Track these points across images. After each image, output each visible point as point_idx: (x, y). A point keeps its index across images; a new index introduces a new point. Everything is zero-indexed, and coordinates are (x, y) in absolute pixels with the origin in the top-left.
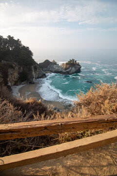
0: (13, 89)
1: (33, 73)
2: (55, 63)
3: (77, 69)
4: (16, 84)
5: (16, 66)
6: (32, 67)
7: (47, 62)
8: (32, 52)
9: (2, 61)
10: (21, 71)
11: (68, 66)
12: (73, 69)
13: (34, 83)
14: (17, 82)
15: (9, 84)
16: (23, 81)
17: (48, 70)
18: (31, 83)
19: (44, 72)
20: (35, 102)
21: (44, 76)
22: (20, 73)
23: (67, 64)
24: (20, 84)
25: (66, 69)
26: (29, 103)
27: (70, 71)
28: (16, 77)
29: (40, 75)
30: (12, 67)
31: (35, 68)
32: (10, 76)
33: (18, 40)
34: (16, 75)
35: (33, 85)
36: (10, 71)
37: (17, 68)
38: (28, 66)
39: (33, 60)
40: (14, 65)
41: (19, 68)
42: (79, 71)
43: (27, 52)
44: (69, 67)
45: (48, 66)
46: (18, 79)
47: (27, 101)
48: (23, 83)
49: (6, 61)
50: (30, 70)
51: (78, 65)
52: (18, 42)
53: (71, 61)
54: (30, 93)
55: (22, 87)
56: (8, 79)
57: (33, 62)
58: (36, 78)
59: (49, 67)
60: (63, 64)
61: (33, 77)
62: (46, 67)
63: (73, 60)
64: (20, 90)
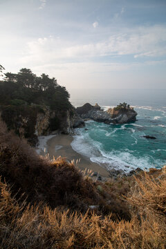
0: (40, 140)
1: (68, 120)
2: (98, 108)
3: (131, 116)
4: (44, 134)
5: (47, 110)
6: (68, 111)
7: (87, 107)
8: (69, 93)
9: (32, 104)
10: (52, 117)
11: (117, 112)
12: (125, 116)
13: (67, 134)
14: (46, 131)
15: (36, 133)
16: (53, 130)
17: (88, 117)
18: (64, 133)
19: (83, 120)
20: (64, 164)
21: (82, 124)
22: (51, 120)
23: (115, 109)
24: (50, 134)
25: (114, 116)
26: (55, 166)
27: (120, 119)
28: (45, 125)
29: (77, 124)
30: (42, 111)
31: (71, 114)
32: (38, 123)
33: (54, 78)
34: (46, 122)
35: (65, 137)
36: (39, 116)
37: (48, 113)
38: (62, 111)
39: (69, 103)
40: (45, 109)
41: (51, 113)
42: (133, 119)
43: (63, 93)
44: (119, 113)
45: (88, 110)
46: (48, 128)
47: (54, 161)
48: (54, 132)
49: (36, 103)
50: (64, 116)
51: (132, 111)
52: (53, 81)
53: (122, 105)
54: (61, 147)
55: (52, 139)
56: (36, 127)
57: (69, 106)
58: (71, 127)
59: (89, 112)
60: (110, 109)
61: (68, 126)
62: (86, 112)
63: (125, 104)
64: (49, 142)
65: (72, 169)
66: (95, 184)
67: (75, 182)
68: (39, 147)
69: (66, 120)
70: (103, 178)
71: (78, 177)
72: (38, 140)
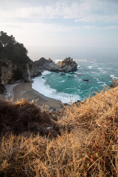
0: (7, 88)
1: (28, 71)
2: (51, 61)
3: (74, 67)
4: (10, 83)
5: (9, 63)
6: (27, 64)
7: (43, 60)
8: (27, 49)
10: (15, 69)
11: (64, 64)
12: (70, 67)
13: (29, 82)
14: (11, 80)
15: (3, 83)
16: (17, 80)
17: (44, 69)
18: (26, 81)
19: (40, 71)
20: (26, 103)
21: (39, 74)
22: (14, 72)
23: (63, 62)
24: (14, 83)
25: (62, 67)
26: (18, 105)
27: (67, 69)
28: (10, 76)
29: (36, 74)
30: (5, 65)
31: (31, 66)
32: (3, 74)
33: (12, 36)
34: (10, 73)
35: (29, 84)
36: (3, 69)
37: (10, 66)
38: (22, 64)
39: (28, 57)
40: (7, 63)
41: (13, 66)
42: (75, 69)
43: (21, 49)
44: (66, 65)
45: (43, 63)
46: (13, 78)
47: (18, 102)
48: (18, 81)
50: (25, 68)
51: (75, 63)
52: (11, 39)
53: (67, 59)
54: (25, 92)
56: (2, 78)
58: (31, 77)
59: (44, 65)
60: (59, 62)
61: (28, 76)
62: (42, 65)
63: (69, 58)
64: (15, 89)
65: (33, 106)
66: (50, 114)
67: (36, 114)
68: (6, 93)
69: (27, 72)
70: (57, 109)
71: (37, 111)
72: (5, 89)
